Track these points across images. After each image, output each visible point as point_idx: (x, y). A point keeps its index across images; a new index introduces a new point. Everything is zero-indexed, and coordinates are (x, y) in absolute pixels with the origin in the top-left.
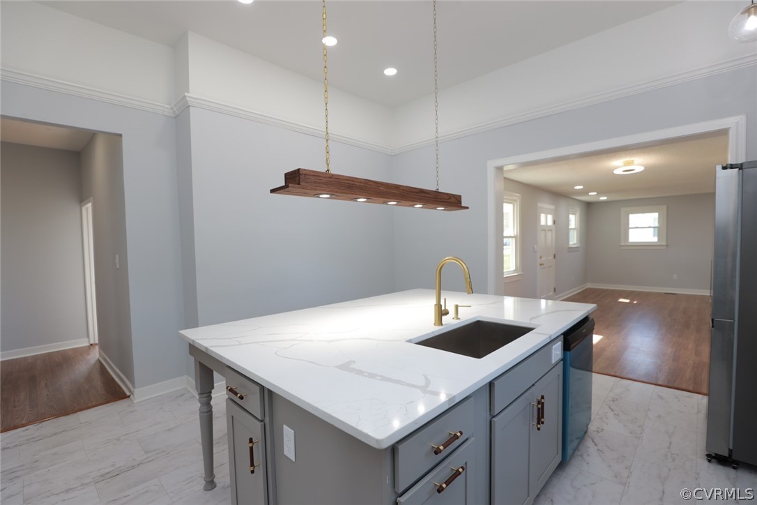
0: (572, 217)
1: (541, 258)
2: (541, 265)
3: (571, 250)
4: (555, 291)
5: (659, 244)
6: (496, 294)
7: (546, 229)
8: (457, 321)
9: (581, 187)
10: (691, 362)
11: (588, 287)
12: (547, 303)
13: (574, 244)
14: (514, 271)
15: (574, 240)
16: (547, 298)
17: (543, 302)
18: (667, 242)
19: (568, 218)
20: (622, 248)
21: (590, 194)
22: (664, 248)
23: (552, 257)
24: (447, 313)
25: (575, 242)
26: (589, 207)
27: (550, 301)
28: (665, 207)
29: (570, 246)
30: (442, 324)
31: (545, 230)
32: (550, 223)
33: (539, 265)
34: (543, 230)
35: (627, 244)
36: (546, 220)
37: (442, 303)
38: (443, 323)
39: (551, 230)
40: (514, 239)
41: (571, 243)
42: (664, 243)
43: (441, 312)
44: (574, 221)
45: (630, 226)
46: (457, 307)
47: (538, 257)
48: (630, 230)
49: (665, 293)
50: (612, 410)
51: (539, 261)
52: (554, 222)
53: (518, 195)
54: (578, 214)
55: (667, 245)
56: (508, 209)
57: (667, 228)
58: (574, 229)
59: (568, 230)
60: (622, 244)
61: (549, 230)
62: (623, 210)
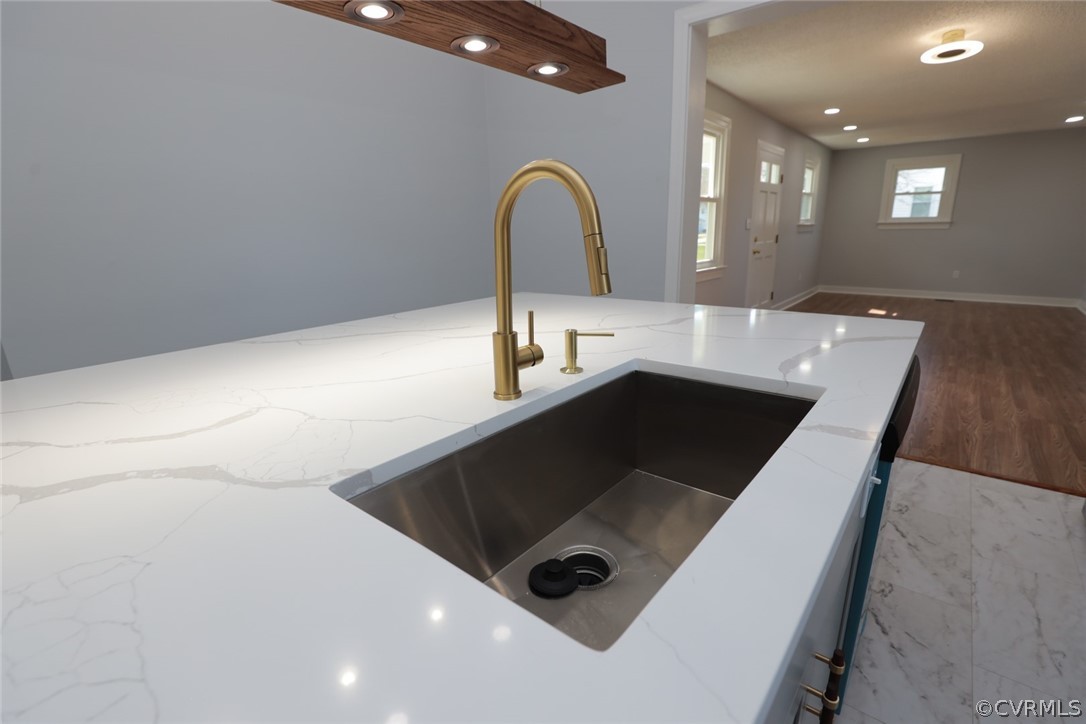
0: (809, 176)
1: (756, 240)
2: (755, 253)
3: (803, 229)
4: (772, 298)
5: (939, 221)
6: (681, 302)
7: (767, 189)
8: (576, 379)
9: (835, 111)
10: (1013, 419)
11: (820, 290)
12: (758, 315)
13: (807, 220)
14: (712, 263)
15: (807, 214)
16: (760, 307)
17: (753, 312)
18: (952, 218)
19: (803, 173)
20: (880, 227)
21: (846, 128)
22: (947, 226)
23: (773, 241)
24: (536, 357)
25: (809, 217)
26: (837, 159)
27: (763, 311)
28: (958, 157)
29: (801, 223)
30: (518, 394)
31: (766, 192)
32: (775, 180)
33: (751, 252)
34: (762, 191)
35: (889, 221)
36: (769, 174)
37: (520, 326)
38: (522, 387)
39: (775, 193)
40: (715, 204)
41: (802, 218)
42: (948, 220)
43: (514, 358)
44: (810, 181)
45: (897, 192)
46: (572, 337)
47: (752, 239)
48: (897, 198)
49: (937, 300)
50: (903, 536)
51: (752, 247)
52: (782, 179)
53: (728, 119)
54: (818, 168)
55: (951, 223)
56: (709, 144)
57: (956, 193)
58: (808, 195)
59: (801, 194)
60: (881, 221)
61: (772, 193)
62: (890, 163)
